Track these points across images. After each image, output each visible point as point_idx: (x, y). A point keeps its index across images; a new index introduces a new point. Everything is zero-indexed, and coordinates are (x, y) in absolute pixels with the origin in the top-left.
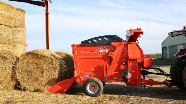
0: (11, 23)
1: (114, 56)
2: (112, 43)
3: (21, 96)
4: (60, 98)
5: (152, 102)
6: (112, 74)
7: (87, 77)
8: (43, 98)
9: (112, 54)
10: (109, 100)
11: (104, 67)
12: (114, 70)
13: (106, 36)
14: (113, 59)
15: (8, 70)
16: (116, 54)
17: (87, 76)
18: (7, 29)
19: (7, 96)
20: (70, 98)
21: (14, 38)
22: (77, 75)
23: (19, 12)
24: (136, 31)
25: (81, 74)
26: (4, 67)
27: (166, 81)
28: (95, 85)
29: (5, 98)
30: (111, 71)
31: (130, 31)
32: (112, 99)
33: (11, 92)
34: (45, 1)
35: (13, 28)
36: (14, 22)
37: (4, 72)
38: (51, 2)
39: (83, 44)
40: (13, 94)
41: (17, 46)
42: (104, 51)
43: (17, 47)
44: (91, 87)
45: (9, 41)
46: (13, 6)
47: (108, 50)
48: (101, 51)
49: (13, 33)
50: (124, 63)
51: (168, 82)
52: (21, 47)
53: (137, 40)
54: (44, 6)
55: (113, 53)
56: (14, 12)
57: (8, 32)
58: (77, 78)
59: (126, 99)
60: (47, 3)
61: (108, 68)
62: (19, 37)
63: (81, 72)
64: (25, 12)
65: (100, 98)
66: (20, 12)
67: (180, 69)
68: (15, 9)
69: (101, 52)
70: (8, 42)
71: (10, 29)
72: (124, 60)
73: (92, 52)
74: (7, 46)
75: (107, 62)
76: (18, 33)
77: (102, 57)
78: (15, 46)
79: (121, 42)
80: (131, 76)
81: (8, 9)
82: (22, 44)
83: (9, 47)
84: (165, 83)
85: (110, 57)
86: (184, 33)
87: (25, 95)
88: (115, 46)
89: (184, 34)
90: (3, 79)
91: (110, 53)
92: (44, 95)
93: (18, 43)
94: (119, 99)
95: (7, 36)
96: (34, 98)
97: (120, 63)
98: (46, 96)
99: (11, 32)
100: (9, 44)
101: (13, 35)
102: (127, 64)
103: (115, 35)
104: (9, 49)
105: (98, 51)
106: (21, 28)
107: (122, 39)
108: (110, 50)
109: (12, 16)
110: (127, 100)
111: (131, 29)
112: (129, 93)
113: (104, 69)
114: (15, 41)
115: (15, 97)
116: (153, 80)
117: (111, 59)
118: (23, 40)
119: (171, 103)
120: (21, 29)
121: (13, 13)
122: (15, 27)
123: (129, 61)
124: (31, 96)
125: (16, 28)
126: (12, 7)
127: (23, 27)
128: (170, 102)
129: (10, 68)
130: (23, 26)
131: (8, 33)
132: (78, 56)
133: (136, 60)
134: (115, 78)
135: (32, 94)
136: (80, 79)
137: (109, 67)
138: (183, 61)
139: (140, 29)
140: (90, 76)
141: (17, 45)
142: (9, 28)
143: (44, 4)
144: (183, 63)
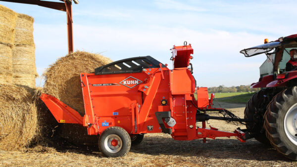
0: (9, 39)
1: (147, 91)
2: (144, 70)
3: (29, 160)
4: (94, 161)
5: (245, 165)
6: (145, 121)
7: (105, 126)
8: (65, 162)
9: (143, 88)
10: (175, 163)
11: (131, 109)
12: (148, 114)
13: (135, 59)
14: (146, 95)
15: (15, 118)
16: (150, 87)
17: (105, 124)
18: (4, 49)
19: (5, 162)
20: (111, 163)
21: (16, 64)
22: (89, 124)
23: (23, 21)
24: (180, 49)
25: (96, 121)
26: (10, 114)
27: (238, 130)
28: (117, 139)
29: (3, 164)
30: (143, 116)
31: (174, 48)
32: (180, 162)
33: (12, 154)
34: (66, 1)
35: (14, 48)
36: (17, 38)
37: (9, 122)
38: (76, 3)
39: (98, 73)
40: (16, 157)
41: (21, 77)
42: (132, 82)
43: (21, 79)
44: (110, 143)
45: (7, 68)
46: (14, 11)
47: (139, 82)
48: (127, 82)
49: (14, 55)
50: (164, 102)
51: (242, 132)
52: (27, 78)
53: (191, 64)
54: (65, 10)
55: (146, 87)
56: (15, 20)
57: (5, 54)
58: (90, 128)
59: (203, 162)
60: (69, 4)
61: (138, 111)
62: (25, 63)
63: (96, 118)
64: (33, 21)
65: (160, 160)
66: (25, 20)
67: (259, 110)
68: (16, 16)
69: (127, 85)
70: (6, 70)
71: (9, 48)
72: (164, 98)
73: (113, 84)
74: (5, 78)
75: (135, 101)
76: (23, 55)
77: (127, 93)
78: (17, 77)
79: (159, 67)
80: (175, 123)
81: (6, 16)
82: (29, 73)
83: (7, 79)
84: (236, 133)
85: (141, 93)
86: (266, 50)
87: (36, 159)
88: (149, 74)
89: (265, 52)
90: (7, 134)
91: (141, 86)
92: (67, 158)
93: (22, 72)
94: (192, 162)
95: (4, 60)
96: (51, 163)
97: (157, 102)
98: (71, 160)
99: (11, 54)
100: (7, 74)
101: (14, 59)
102: (168, 103)
103: (149, 57)
104: (7, 82)
105: (123, 82)
106: (27, 46)
107: (159, 63)
108: (142, 82)
109: (12, 27)
110: (205, 163)
111: (174, 46)
112: (208, 152)
113: (131, 113)
114: (18, 69)
115: (19, 162)
116: (217, 129)
117: (143, 95)
118: (31, 66)
119: (278, 166)
120: (27, 48)
121: (13, 23)
122: (18, 45)
123: (171, 99)
124: (46, 160)
125: (19, 48)
126: (11, 12)
127: (30, 45)
128: (276, 164)
129: (18, 115)
130: (31, 43)
131: (6, 56)
132: (91, 92)
133: (183, 96)
134: (150, 127)
135: (48, 157)
136: (93, 130)
137: (140, 108)
138: (265, 96)
139: (190, 45)
140: (110, 124)
141: (20, 75)
142: (6, 47)
143: (65, 6)
144: (264, 100)
